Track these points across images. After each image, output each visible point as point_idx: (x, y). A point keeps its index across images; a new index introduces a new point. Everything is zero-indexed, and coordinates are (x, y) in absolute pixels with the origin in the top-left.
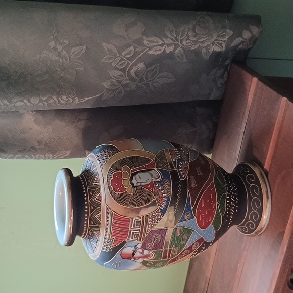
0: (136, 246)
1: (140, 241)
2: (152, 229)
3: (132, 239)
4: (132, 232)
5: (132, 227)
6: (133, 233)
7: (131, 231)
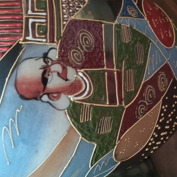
0: (45, 56)
1: (53, 41)
2: (73, 17)
3: (34, 36)
4: (31, 21)
5: (30, 12)
6: (33, 24)
7: (27, 20)
